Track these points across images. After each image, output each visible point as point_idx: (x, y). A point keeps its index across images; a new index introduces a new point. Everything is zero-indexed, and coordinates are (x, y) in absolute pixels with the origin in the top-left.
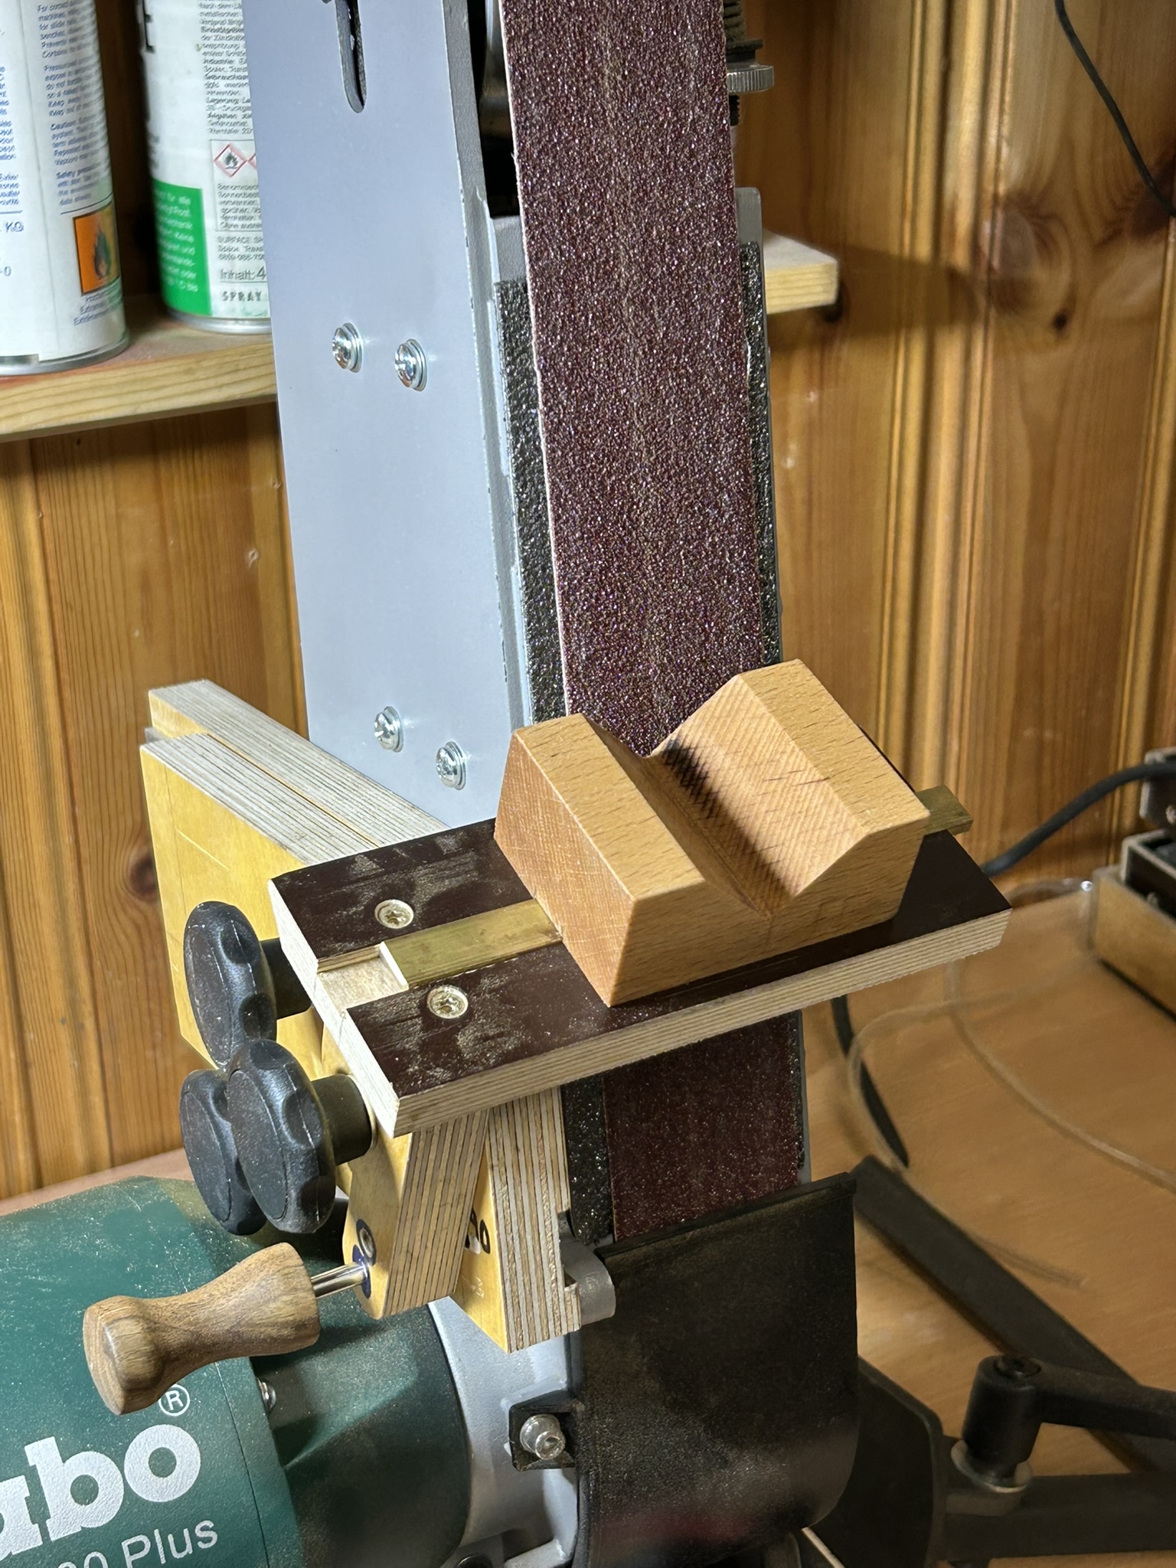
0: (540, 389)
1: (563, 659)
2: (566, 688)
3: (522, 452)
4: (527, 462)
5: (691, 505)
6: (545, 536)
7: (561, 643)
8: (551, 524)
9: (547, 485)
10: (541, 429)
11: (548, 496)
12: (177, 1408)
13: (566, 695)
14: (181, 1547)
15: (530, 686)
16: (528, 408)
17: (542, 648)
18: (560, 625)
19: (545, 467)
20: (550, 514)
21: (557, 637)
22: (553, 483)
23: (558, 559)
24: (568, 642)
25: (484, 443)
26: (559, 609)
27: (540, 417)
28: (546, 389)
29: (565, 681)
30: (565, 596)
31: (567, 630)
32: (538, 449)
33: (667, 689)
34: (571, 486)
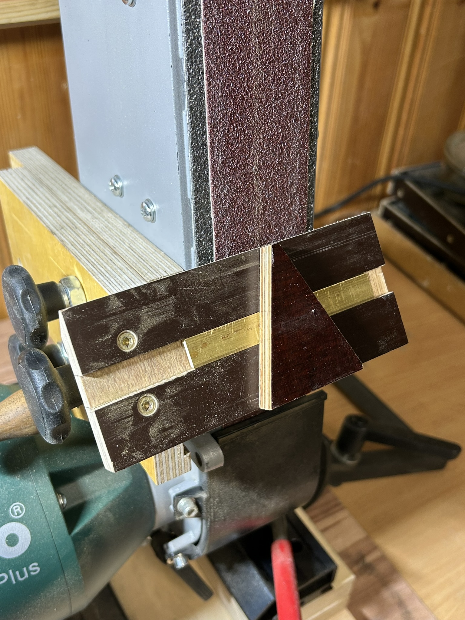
0: (202, 7)
1: (210, 163)
2: (210, 178)
3: (191, 45)
4: (193, 51)
5: (280, 79)
6: (202, 94)
7: (209, 154)
8: (206, 87)
9: (204, 65)
10: (202, 31)
11: (205, 72)
12: (19, 514)
13: (210, 182)
14: (22, 575)
15: (191, 177)
16: (195, 18)
17: (199, 156)
18: (209, 144)
19: (204, 54)
20: (205, 82)
21: (206, 151)
22: (208, 64)
23: (209, 108)
24: (212, 153)
25: (169, 38)
26: (208, 135)
27: (202, 24)
28: (206, 7)
29: (210, 174)
30: (212, 128)
31: (212, 147)
32: (200, 43)
33: (261, 178)
34: (218, 66)
